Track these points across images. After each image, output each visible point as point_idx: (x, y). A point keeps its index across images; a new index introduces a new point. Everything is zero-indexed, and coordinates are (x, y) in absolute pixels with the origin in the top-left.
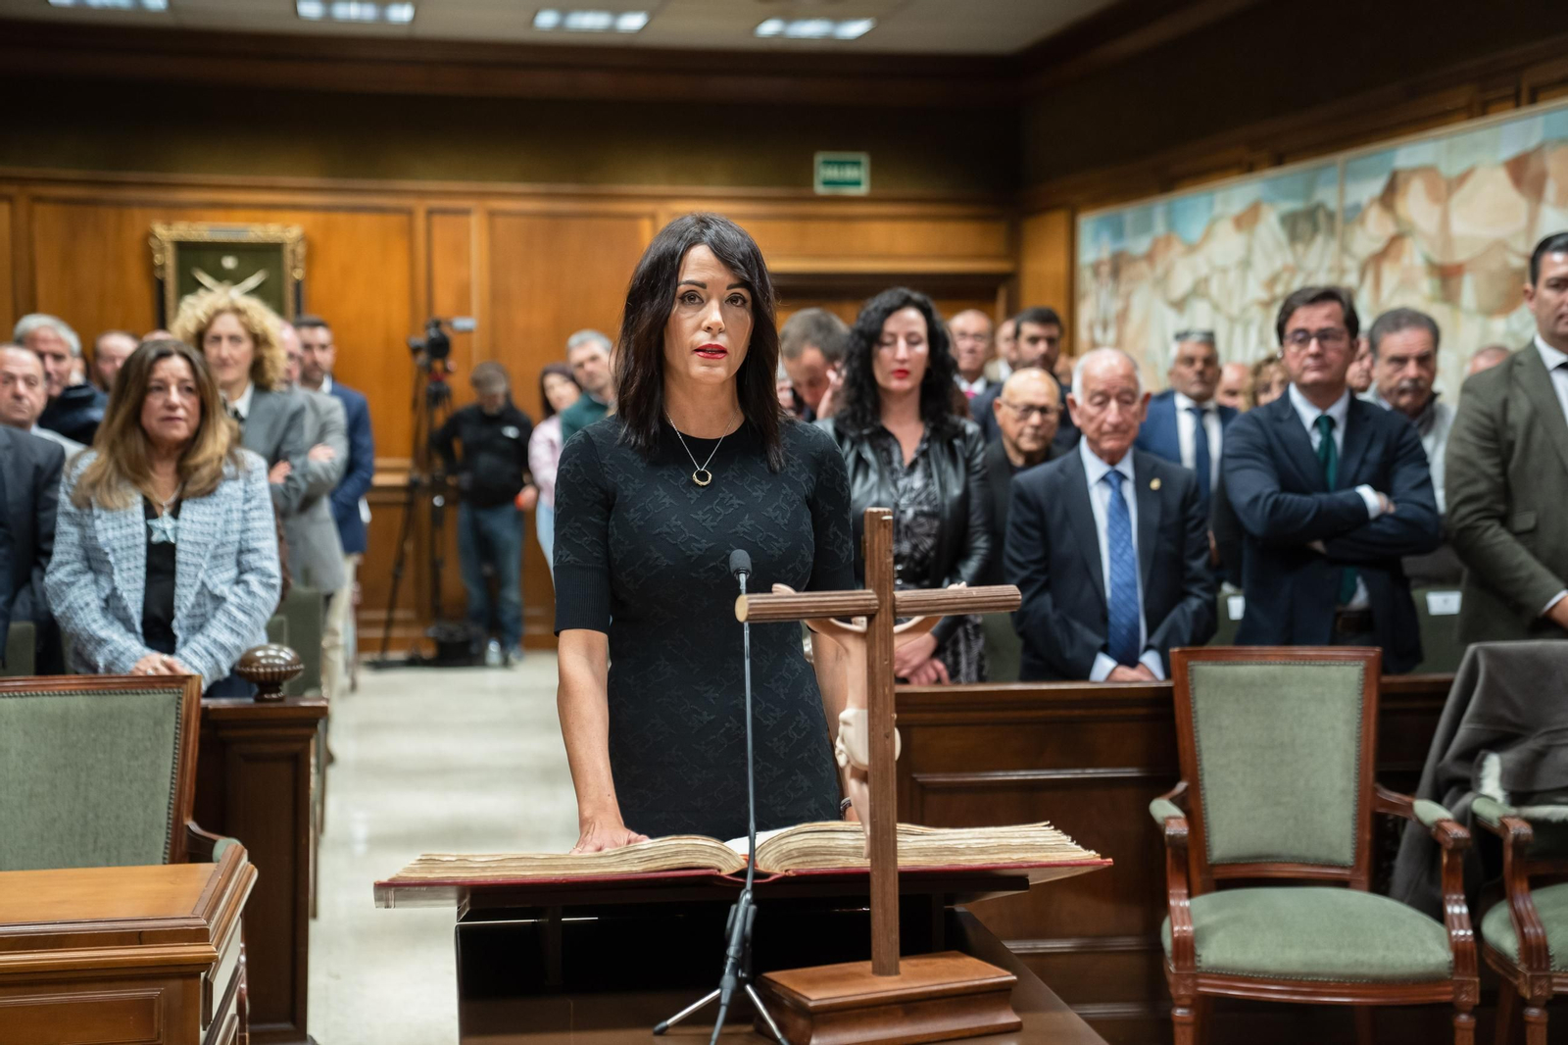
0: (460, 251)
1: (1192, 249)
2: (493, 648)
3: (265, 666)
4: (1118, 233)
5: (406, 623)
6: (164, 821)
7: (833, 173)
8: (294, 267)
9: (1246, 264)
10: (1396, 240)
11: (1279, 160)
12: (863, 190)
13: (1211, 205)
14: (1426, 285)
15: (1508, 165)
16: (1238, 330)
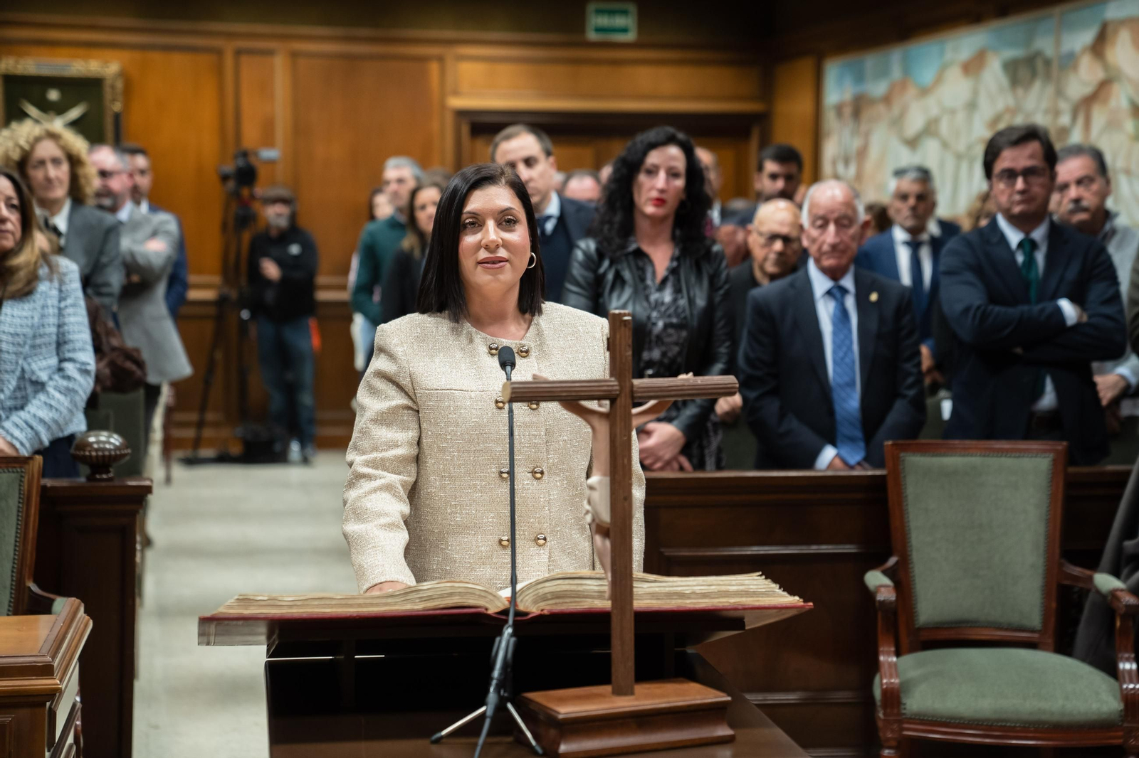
0: (265, 88)
1: (925, 92)
2: (295, 447)
3: (97, 450)
4: (860, 78)
5: (216, 425)
6: (8, 583)
7: (603, 21)
8: (114, 100)
9: (972, 106)
10: (1104, 84)
11: (1002, 13)
12: (631, 37)
13: (942, 53)
14: (1131, 126)
16: (964, 165)
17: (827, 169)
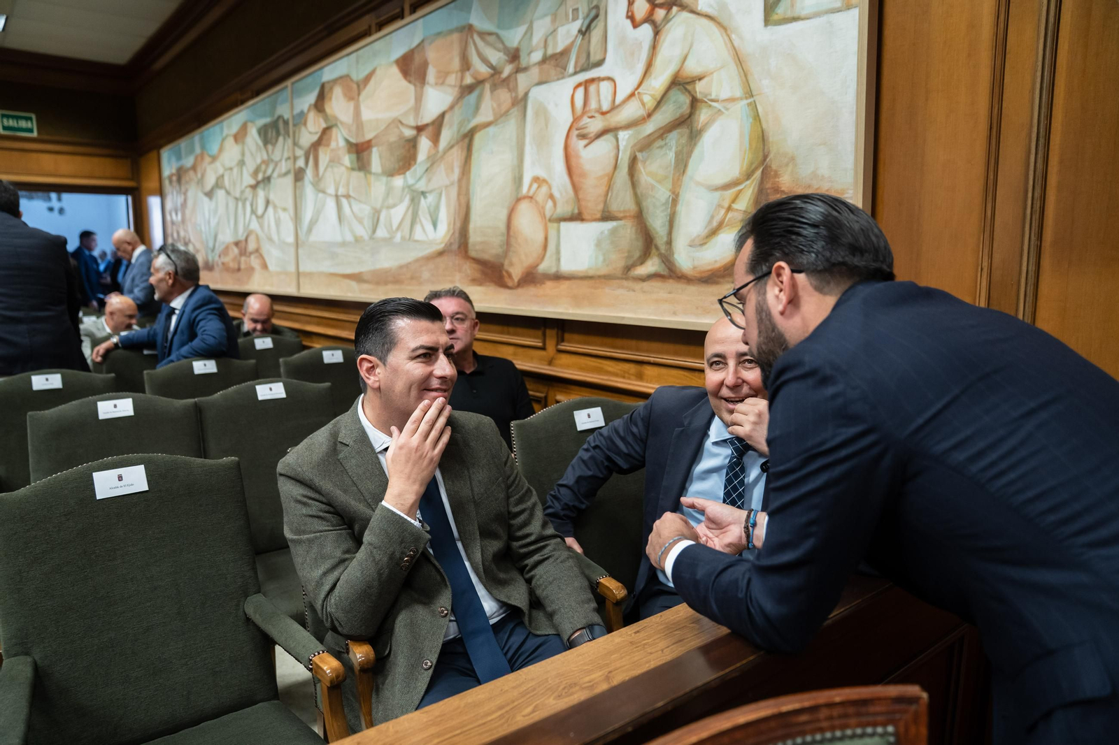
1: (214, 158)
4: (179, 158)
7: (9, 122)
9: (242, 163)
10: (326, 131)
11: (254, 94)
12: (35, 134)
13: (222, 131)
14: (347, 160)
15: (398, 62)
16: (240, 204)
17: (168, 218)
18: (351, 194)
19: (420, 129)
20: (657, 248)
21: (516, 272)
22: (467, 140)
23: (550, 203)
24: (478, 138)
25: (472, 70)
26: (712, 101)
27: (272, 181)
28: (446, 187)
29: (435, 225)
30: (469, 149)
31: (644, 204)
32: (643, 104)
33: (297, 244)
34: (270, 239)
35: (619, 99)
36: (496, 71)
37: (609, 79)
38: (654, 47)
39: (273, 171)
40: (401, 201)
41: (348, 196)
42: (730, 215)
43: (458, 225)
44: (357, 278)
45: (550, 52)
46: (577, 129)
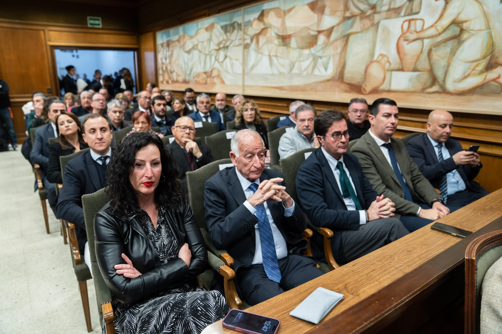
1: (192, 37)
2: (10, 145)
4: (169, 36)
7: (92, 22)
9: (210, 40)
10: (264, 29)
11: (219, 12)
13: (197, 26)
14: (276, 42)
15: (308, 5)
16: (208, 57)
17: (159, 61)
18: (278, 55)
19: (320, 32)
20: (438, 82)
21: (368, 88)
22: (346, 38)
23: (388, 64)
24: (351, 38)
25: (350, 11)
26: (471, 30)
27: (229, 48)
28: (333, 55)
29: (326, 69)
30: (347, 41)
31: (434, 66)
32: (437, 30)
33: (244, 73)
34: (227, 72)
35: (425, 27)
36: (363, 12)
37: (421, 19)
38: (445, 9)
39: (230, 44)
40: (308, 59)
41: (276, 56)
42: (474, 72)
43: (339, 70)
44: (280, 88)
45: (392, 7)
46: (404, 37)
